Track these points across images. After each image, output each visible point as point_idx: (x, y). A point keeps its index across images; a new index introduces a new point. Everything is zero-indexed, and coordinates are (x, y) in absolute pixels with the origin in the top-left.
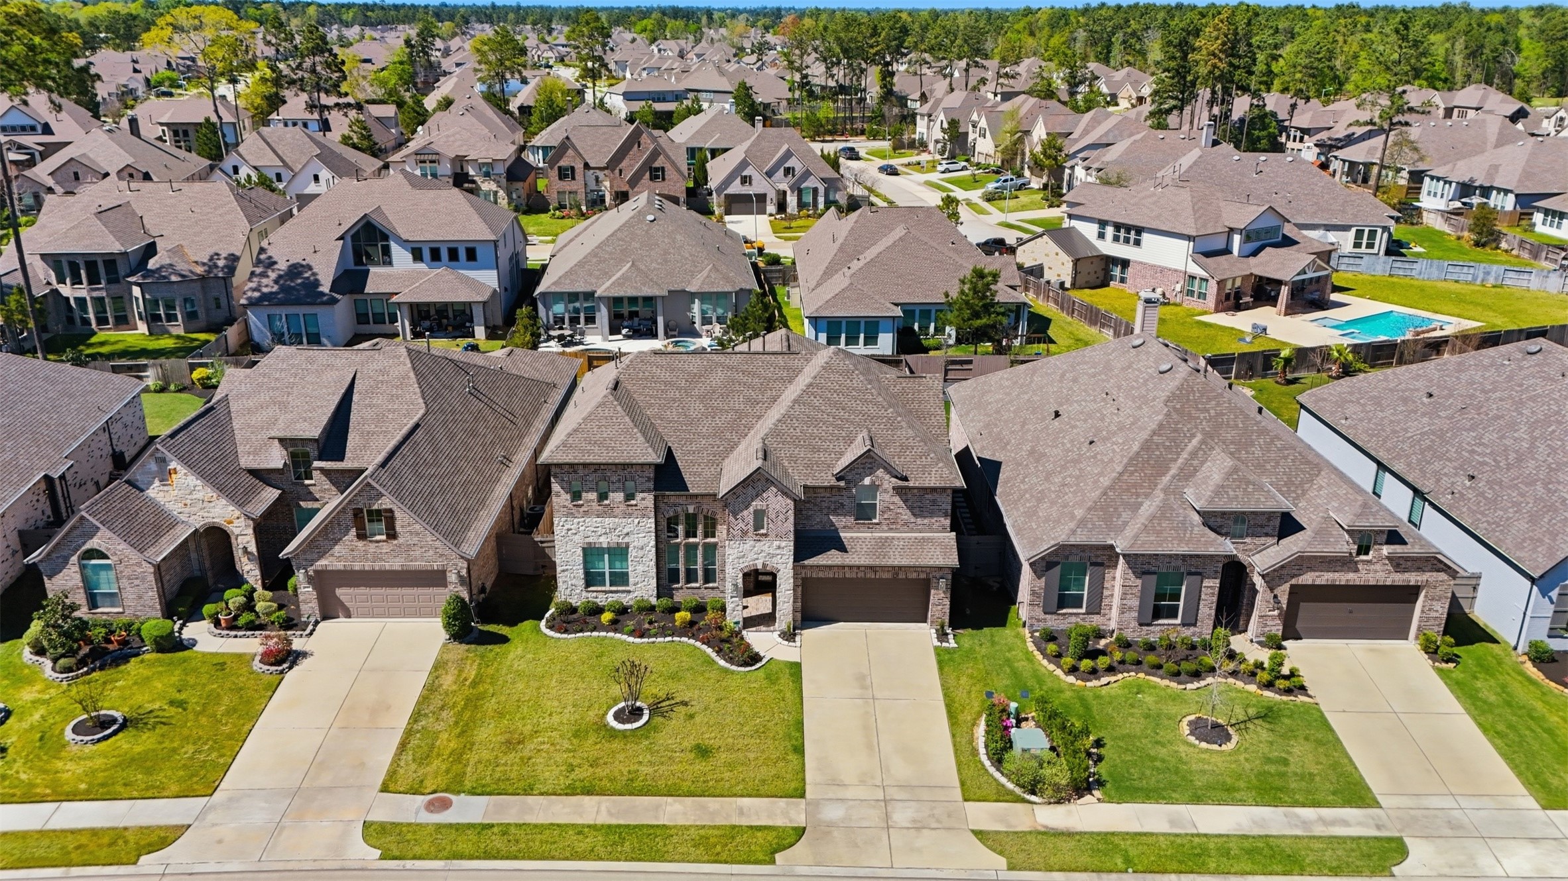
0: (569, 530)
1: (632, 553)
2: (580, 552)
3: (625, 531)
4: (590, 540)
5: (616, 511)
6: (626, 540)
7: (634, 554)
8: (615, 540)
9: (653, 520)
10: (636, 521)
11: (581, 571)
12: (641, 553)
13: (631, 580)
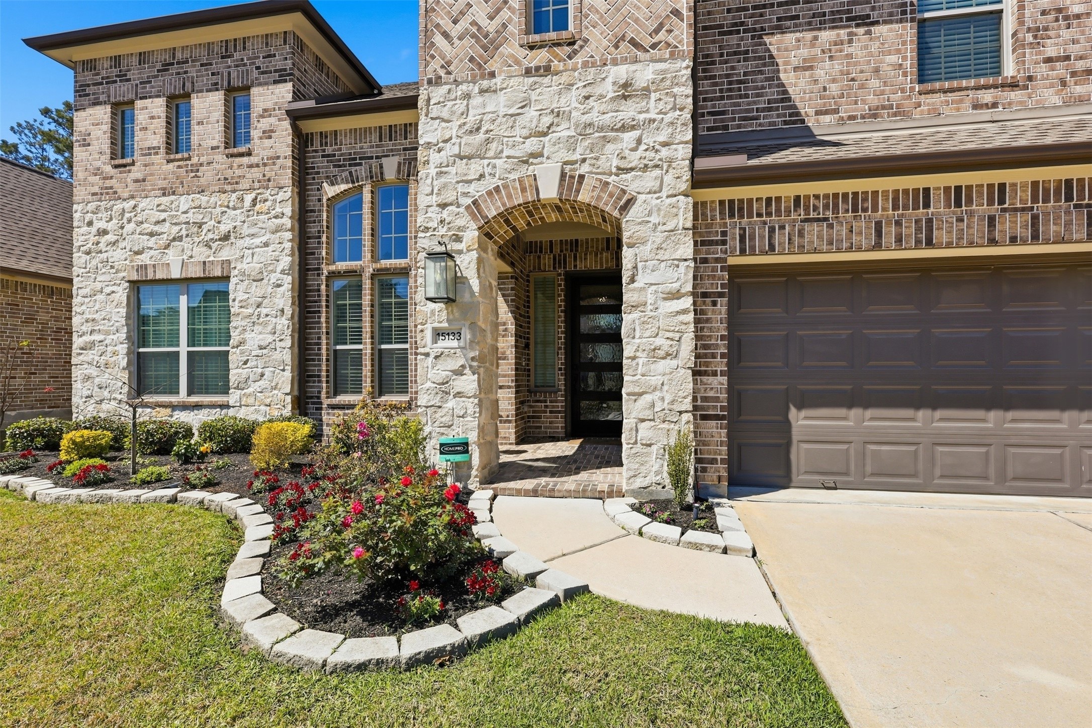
0: (103, 232)
1: (237, 291)
2: (121, 294)
3: (224, 228)
4: (145, 259)
5: (207, 175)
6: (226, 254)
7: (241, 296)
8: (201, 254)
9: (288, 193)
10: (249, 198)
11: (123, 349)
12: (257, 291)
13: (235, 374)
